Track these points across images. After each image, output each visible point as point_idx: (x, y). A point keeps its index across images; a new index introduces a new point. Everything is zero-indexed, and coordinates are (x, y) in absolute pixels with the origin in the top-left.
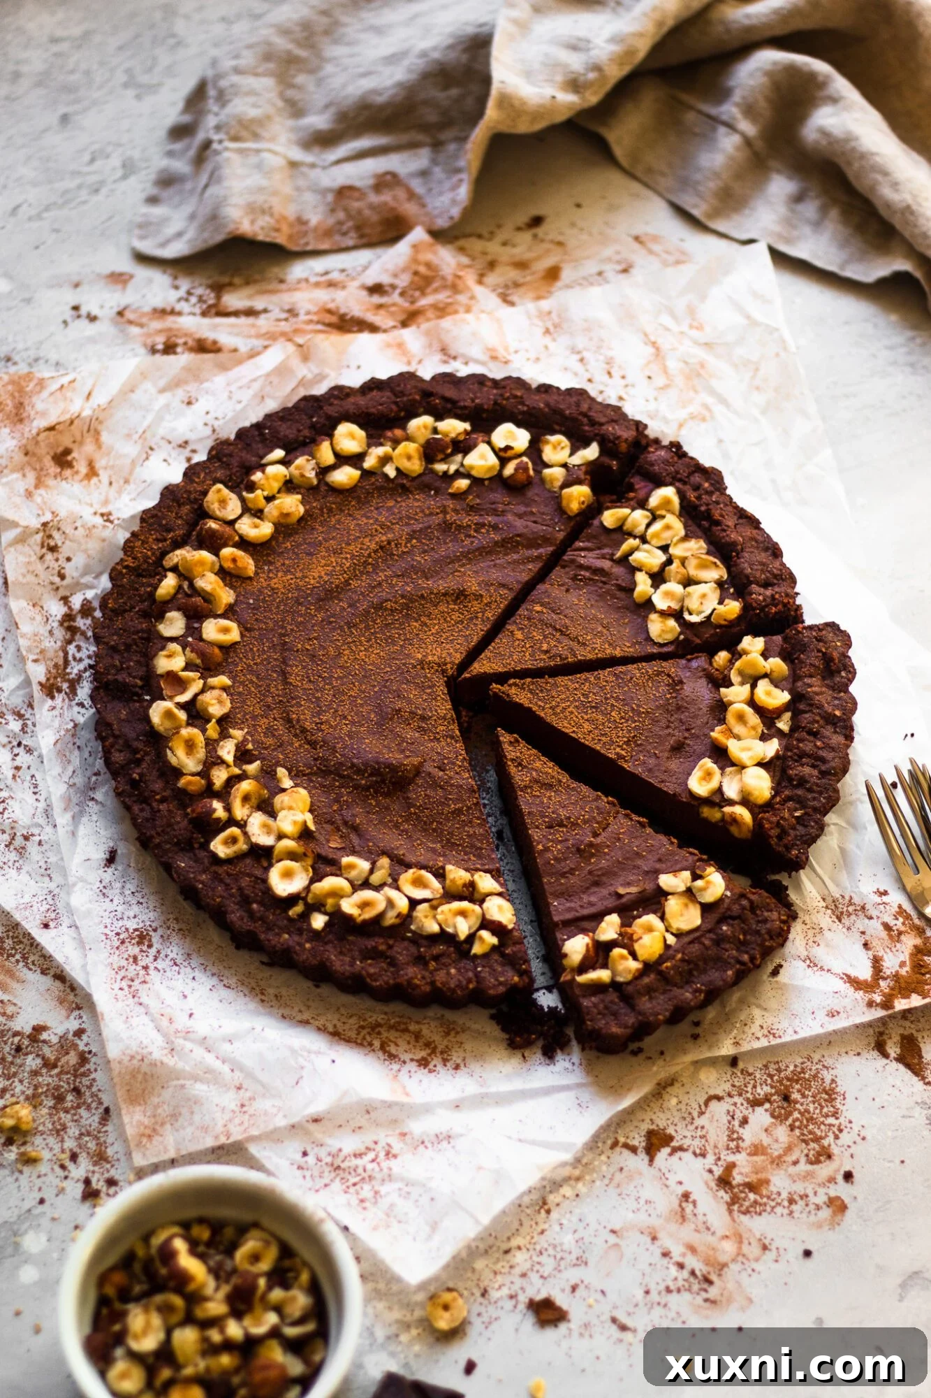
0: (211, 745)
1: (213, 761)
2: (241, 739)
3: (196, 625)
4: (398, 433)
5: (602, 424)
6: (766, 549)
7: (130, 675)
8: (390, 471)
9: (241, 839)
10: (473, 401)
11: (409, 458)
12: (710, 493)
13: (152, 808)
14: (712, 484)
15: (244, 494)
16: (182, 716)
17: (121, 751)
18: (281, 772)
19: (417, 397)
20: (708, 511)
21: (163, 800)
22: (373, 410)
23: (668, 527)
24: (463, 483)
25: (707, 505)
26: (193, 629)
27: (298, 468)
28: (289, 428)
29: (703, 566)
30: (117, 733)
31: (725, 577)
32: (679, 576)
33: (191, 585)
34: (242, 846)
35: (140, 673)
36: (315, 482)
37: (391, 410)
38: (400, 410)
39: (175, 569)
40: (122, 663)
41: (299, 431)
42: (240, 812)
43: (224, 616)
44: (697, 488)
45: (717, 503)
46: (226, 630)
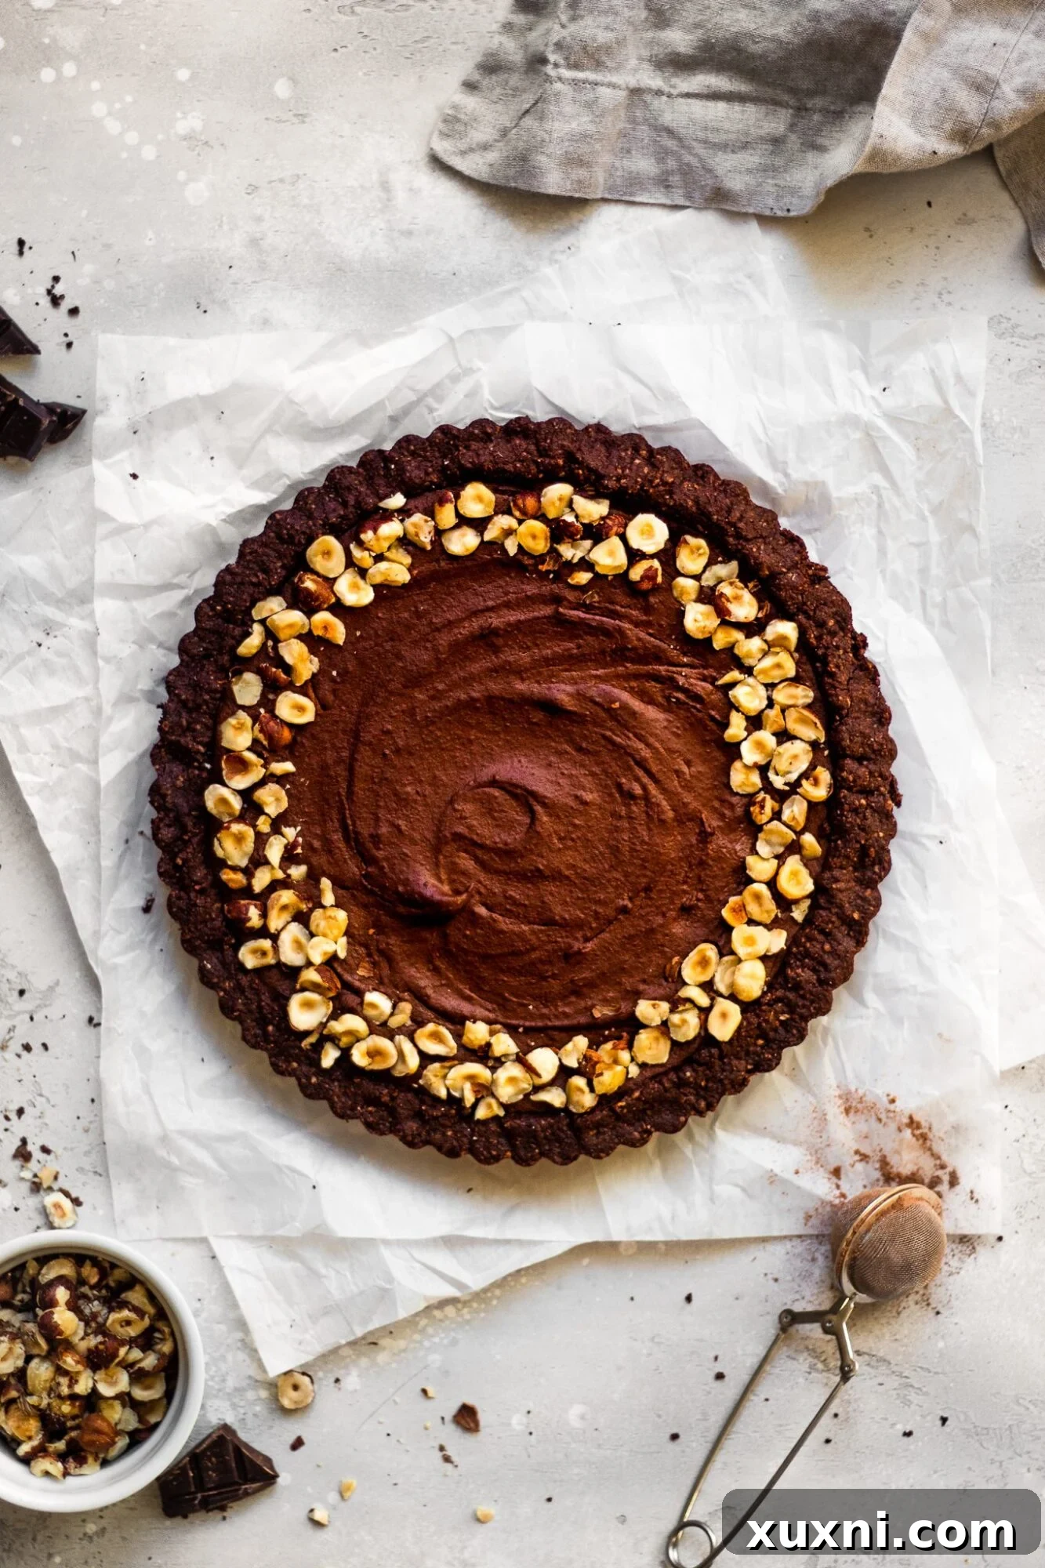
0: (261, 840)
1: (258, 860)
2: (291, 839)
3: (271, 697)
4: (530, 502)
5: (748, 540)
6: (873, 714)
7: (194, 739)
8: (511, 547)
9: (271, 954)
10: (618, 480)
11: (534, 537)
12: (833, 634)
13: (189, 898)
14: (837, 622)
15: (352, 546)
16: (236, 804)
17: (169, 826)
18: (326, 883)
19: (561, 462)
20: (825, 656)
21: (202, 892)
22: (509, 467)
23: (778, 666)
24: (583, 577)
25: (827, 648)
26: (267, 702)
27: (415, 525)
28: (418, 468)
29: (803, 721)
30: (169, 805)
31: (822, 740)
32: (775, 728)
33: (275, 648)
34: (270, 960)
35: (206, 740)
36: (429, 548)
37: (529, 473)
38: (539, 472)
39: (263, 622)
40: (189, 723)
41: (427, 474)
42: (275, 923)
43: (302, 691)
44: (821, 625)
45: (837, 648)
46: (301, 709)
